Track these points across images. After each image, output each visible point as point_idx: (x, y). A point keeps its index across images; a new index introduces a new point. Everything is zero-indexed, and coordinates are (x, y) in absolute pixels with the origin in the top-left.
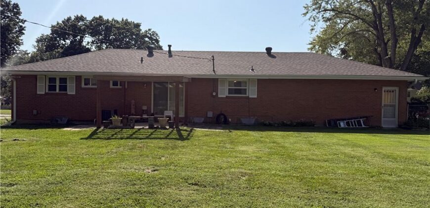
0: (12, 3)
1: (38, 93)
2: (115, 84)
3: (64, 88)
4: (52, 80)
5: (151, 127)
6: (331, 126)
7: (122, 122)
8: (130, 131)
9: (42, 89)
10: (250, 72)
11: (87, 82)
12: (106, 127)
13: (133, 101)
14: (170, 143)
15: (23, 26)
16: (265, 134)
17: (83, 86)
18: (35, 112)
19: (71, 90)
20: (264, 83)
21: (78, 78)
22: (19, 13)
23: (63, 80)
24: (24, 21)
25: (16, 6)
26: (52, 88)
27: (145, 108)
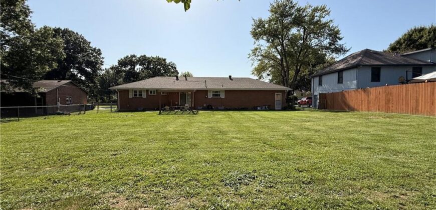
0: (97, 49)
1: (130, 97)
2: (163, 93)
3: (141, 95)
4: (136, 92)
5: (181, 110)
6: (255, 109)
7: (169, 109)
8: (174, 112)
9: (131, 96)
10: (222, 88)
11: (151, 92)
12: (163, 110)
13: (171, 101)
14: (191, 115)
15: (103, 60)
16: (226, 112)
17: (149, 94)
18: (128, 106)
19: (144, 96)
20: (228, 92)
21: (147, 91)
22: (100, 54)
23: (141, 92)
24: (103, 58)
25: (99, 50)
26: (135, 95)
27: (177, 103)
